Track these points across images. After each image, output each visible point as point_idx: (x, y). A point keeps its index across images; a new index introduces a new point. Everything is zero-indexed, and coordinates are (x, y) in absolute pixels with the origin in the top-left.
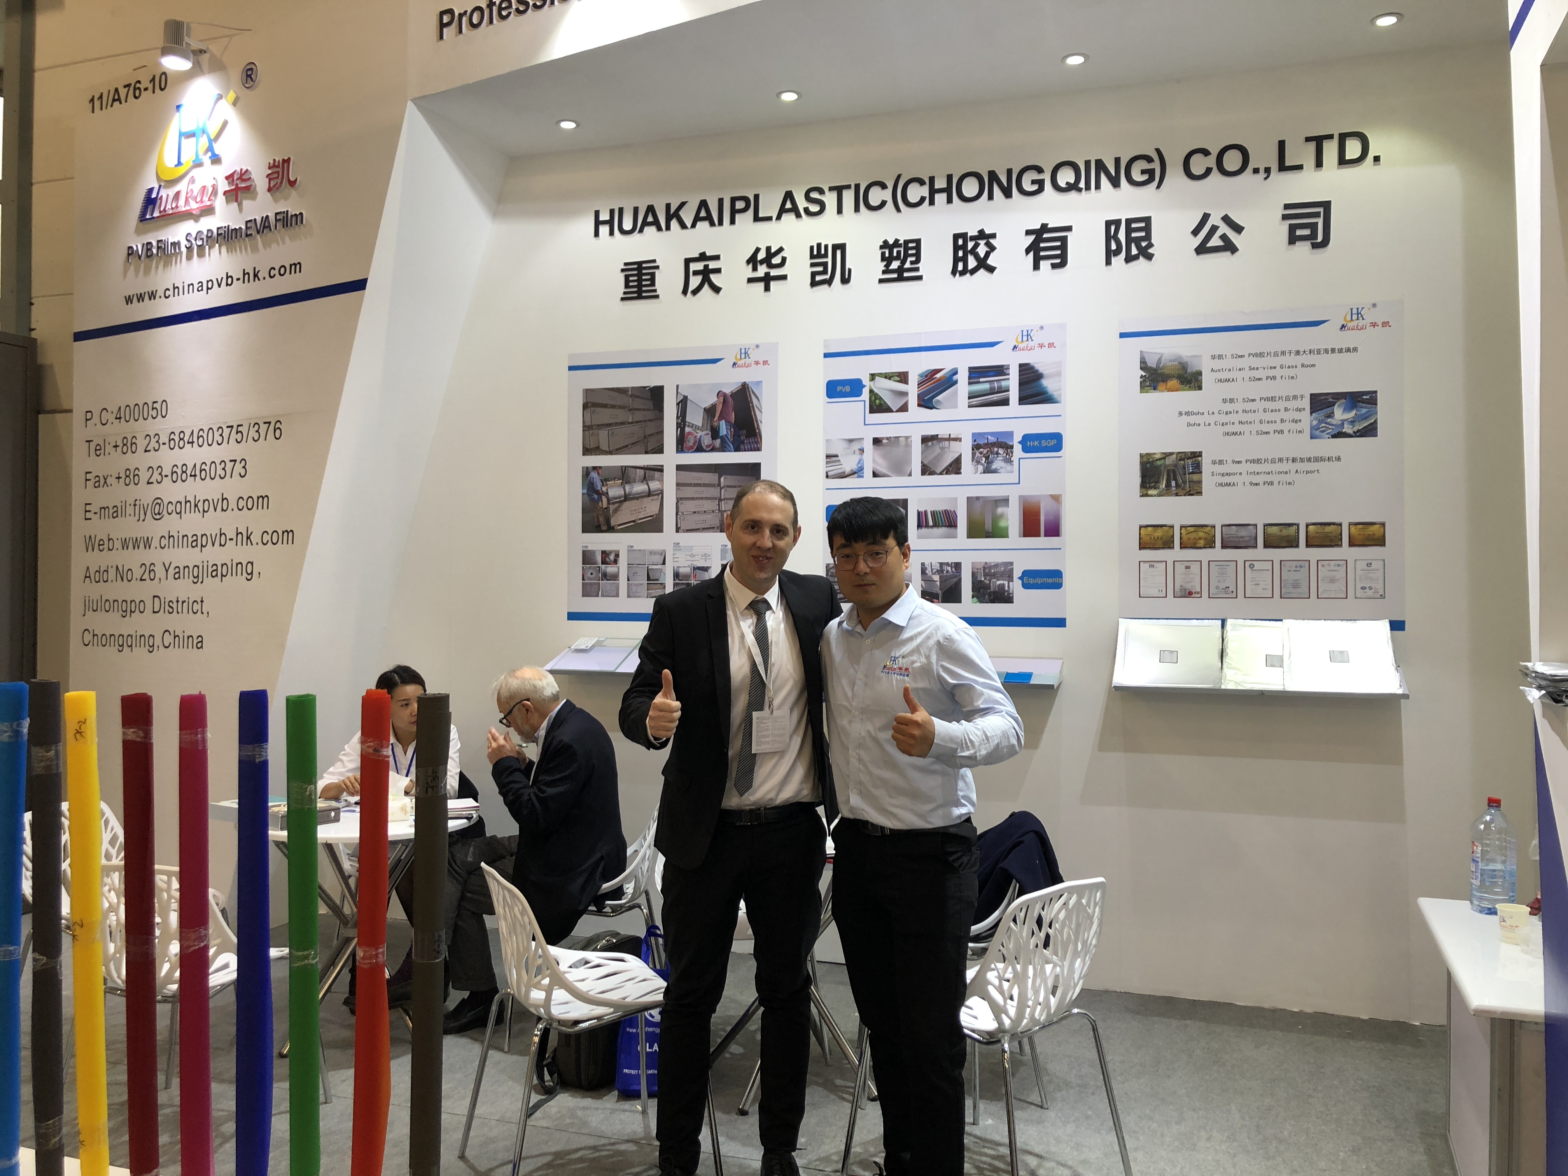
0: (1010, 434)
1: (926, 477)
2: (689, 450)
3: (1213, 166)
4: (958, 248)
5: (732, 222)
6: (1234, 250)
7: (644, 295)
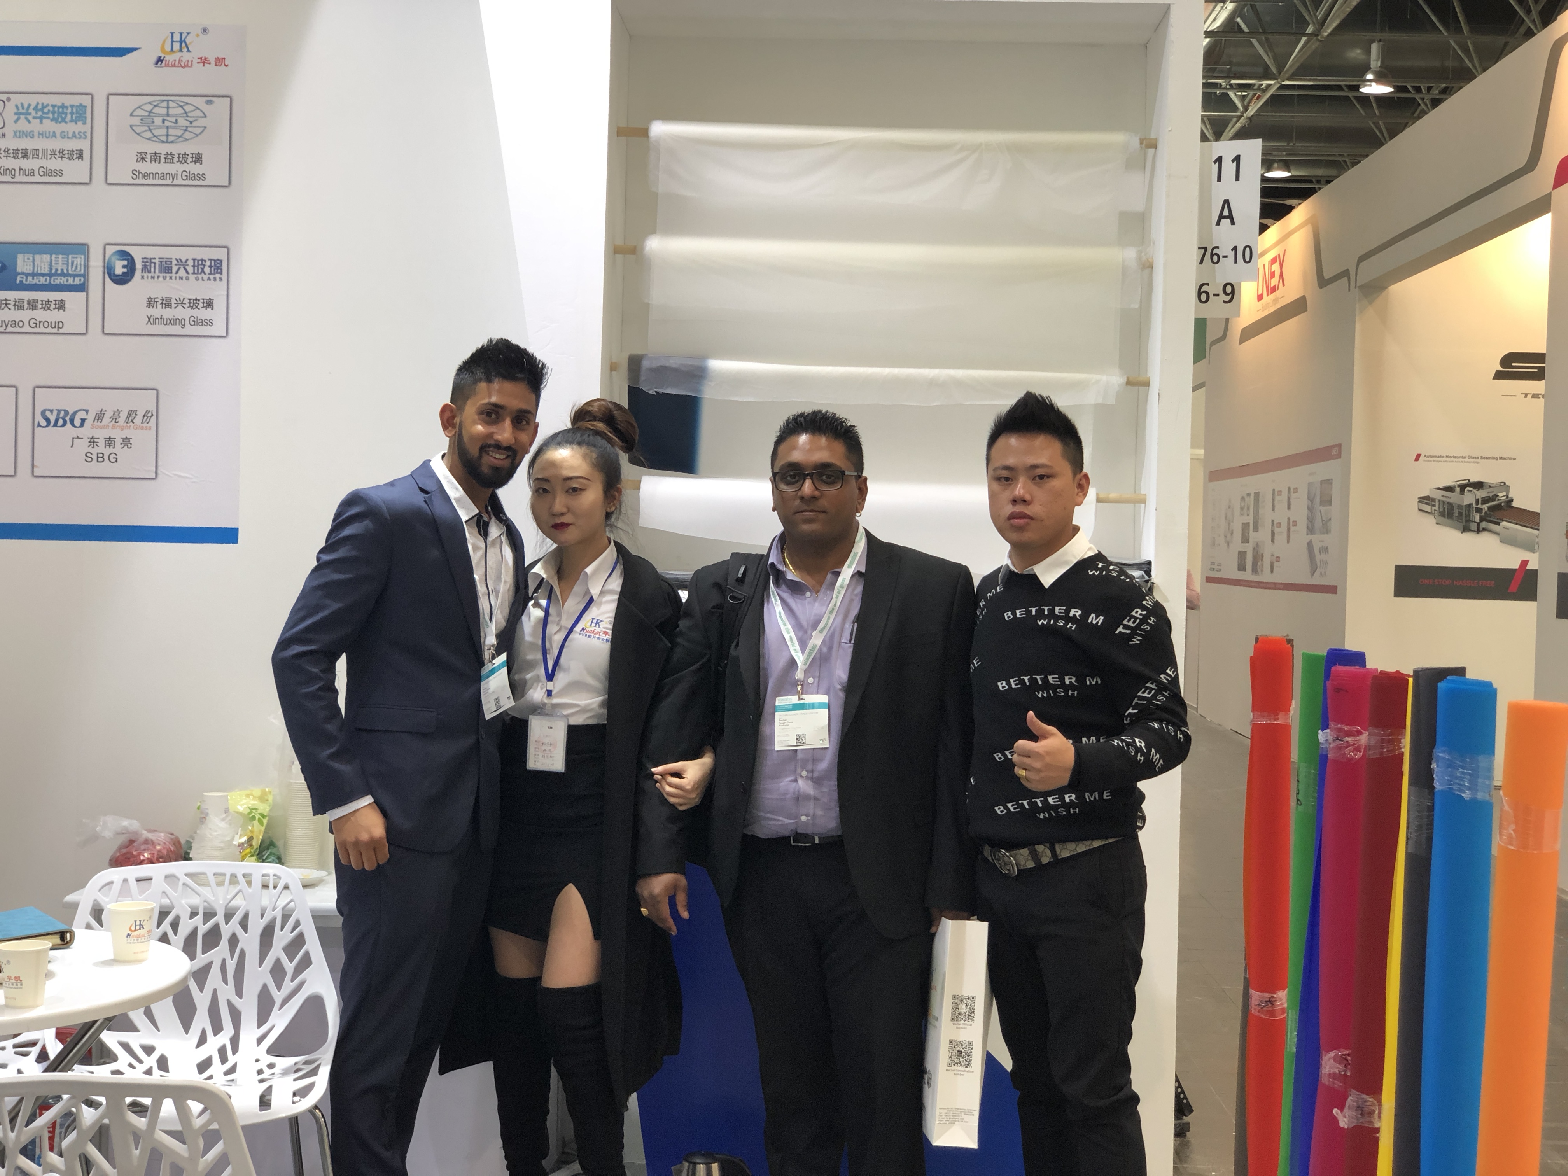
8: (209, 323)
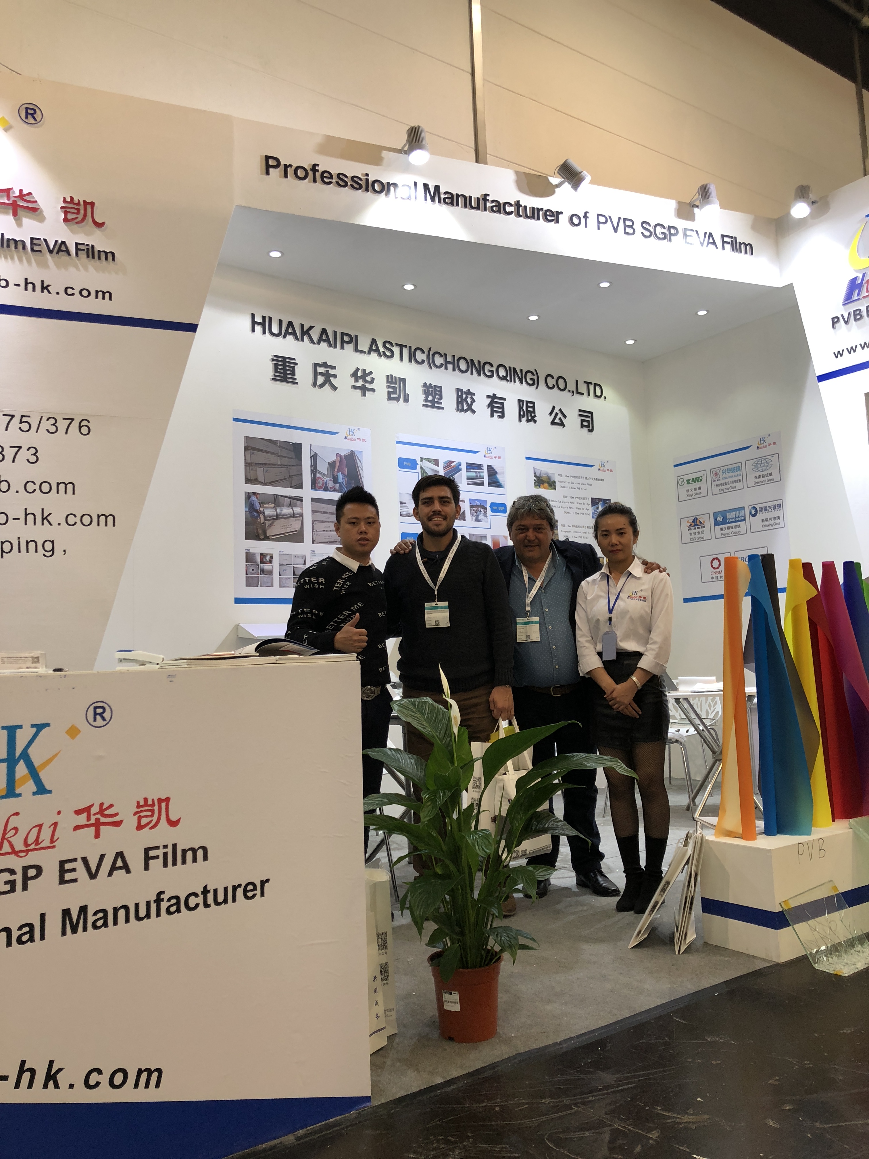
0: (485, 501)
2: (320, 489)
3: (555, 384)
4: (458, 397)
5: (343, 348)
6: (564, 426)
7: (288, 380)
8: (779, 524)
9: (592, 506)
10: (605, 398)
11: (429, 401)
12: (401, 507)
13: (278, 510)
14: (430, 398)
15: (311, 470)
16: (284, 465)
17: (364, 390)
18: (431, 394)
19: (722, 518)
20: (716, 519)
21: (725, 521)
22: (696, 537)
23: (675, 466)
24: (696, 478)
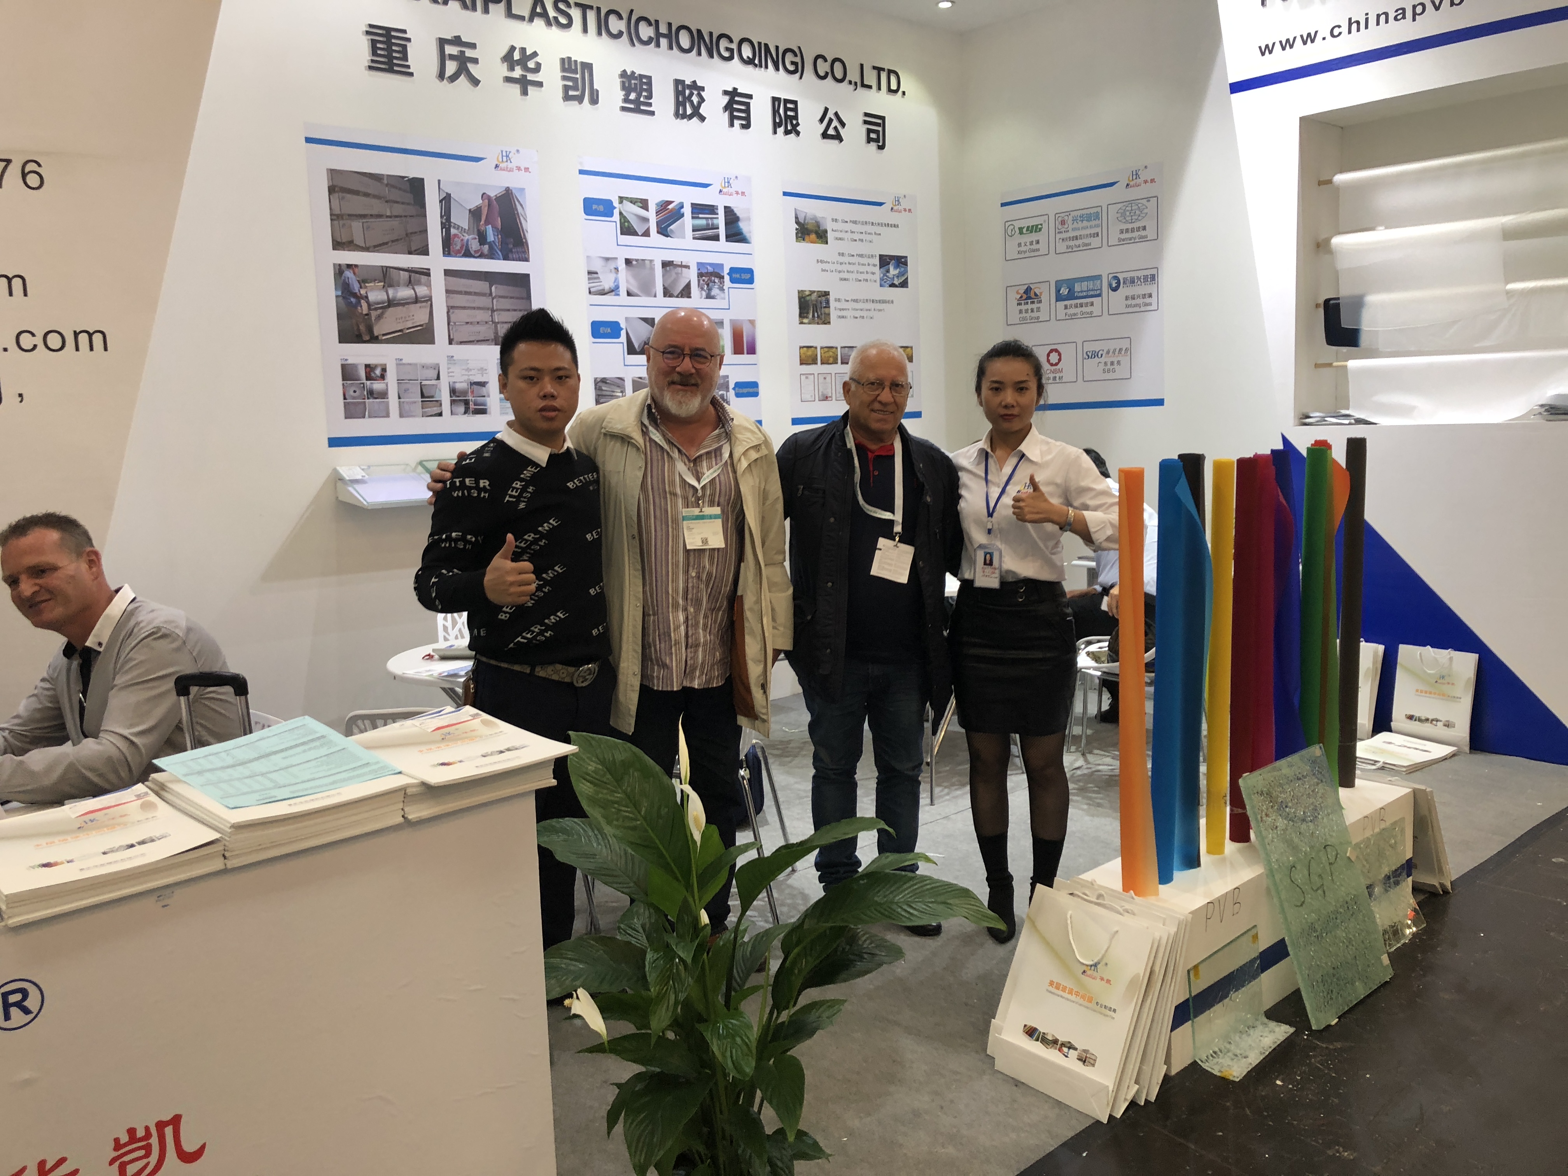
0: (721, 266)
1: (667, 299)
2: (457, 254)
3: (829, 71)
4: (678, 93)
5: (486, 11)
6: (841, 140)
7: (395, 68)
8: (1150, 304)
9: (880, 268)
10: (904, 93)
11: (630, 102)
12: (589, 279)
13: (391, 292)
14: (633, 96)
15: (442, 223)
16: (396, 217)
17: (524, 84)
18: (635, 90)
19: (1068, 290)
20: (1059, 291)
21: (1071, 296)
22: (1028, 315)
23: (1003, 205)
24: (1033, 226)
